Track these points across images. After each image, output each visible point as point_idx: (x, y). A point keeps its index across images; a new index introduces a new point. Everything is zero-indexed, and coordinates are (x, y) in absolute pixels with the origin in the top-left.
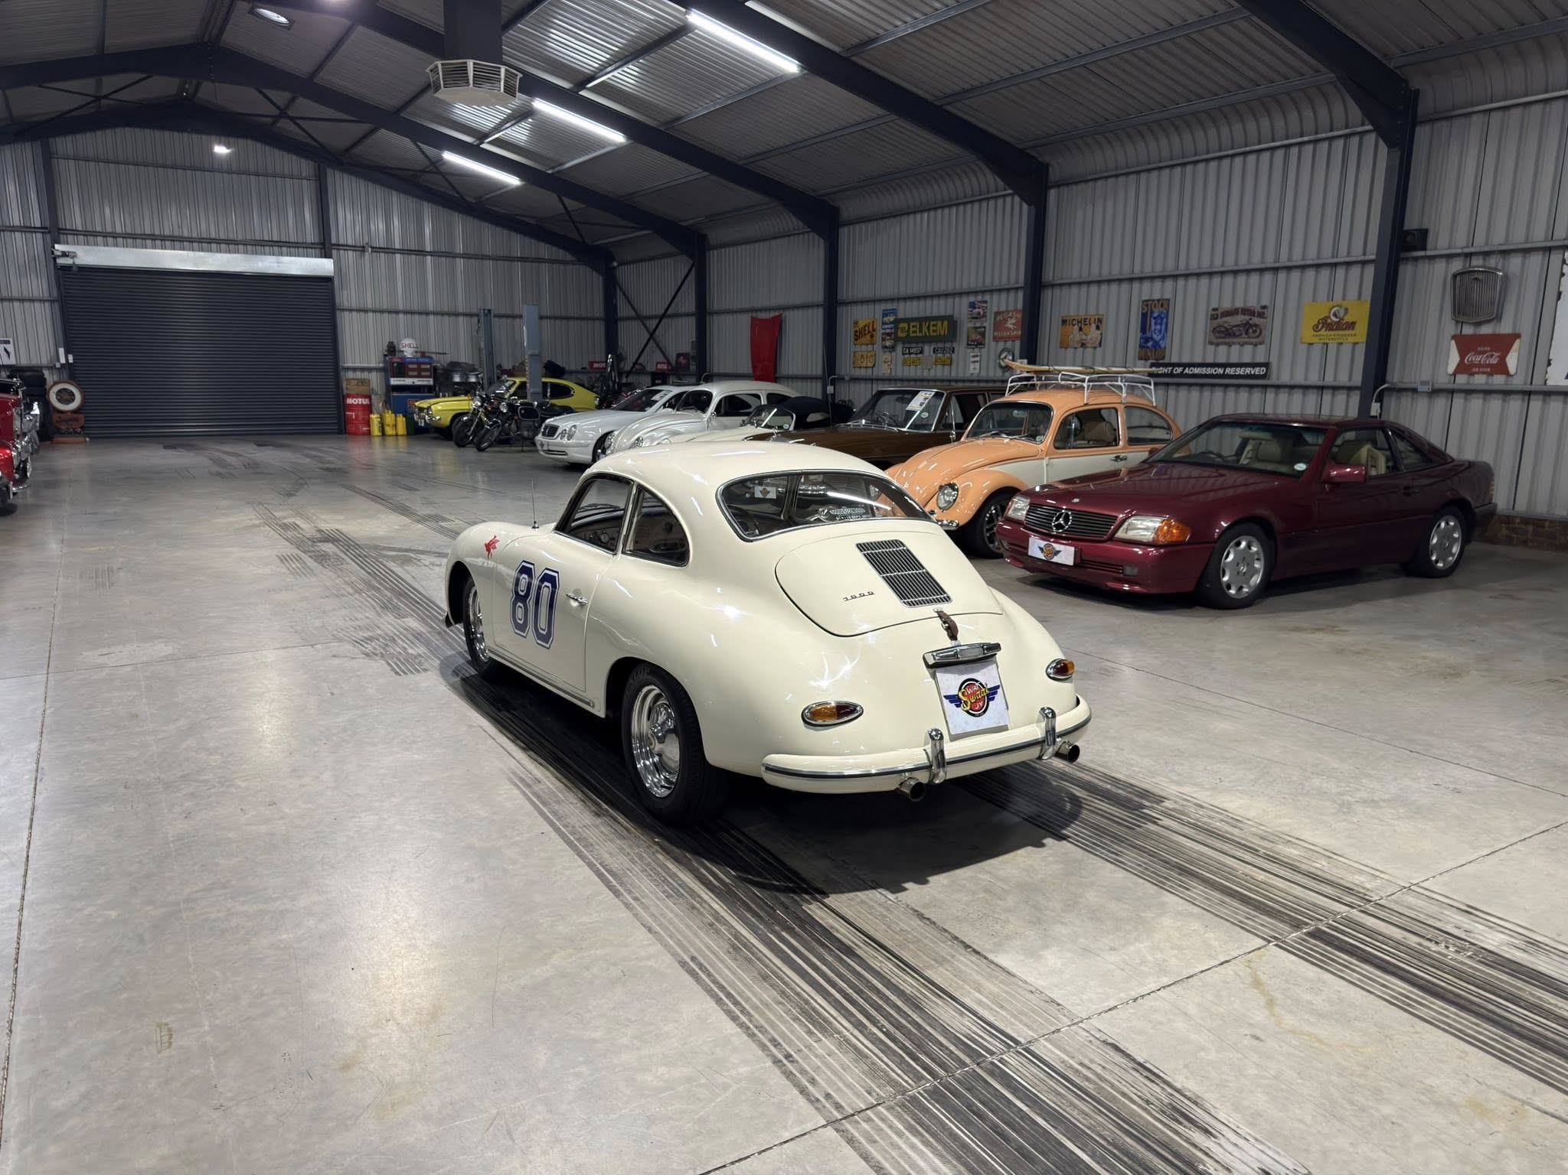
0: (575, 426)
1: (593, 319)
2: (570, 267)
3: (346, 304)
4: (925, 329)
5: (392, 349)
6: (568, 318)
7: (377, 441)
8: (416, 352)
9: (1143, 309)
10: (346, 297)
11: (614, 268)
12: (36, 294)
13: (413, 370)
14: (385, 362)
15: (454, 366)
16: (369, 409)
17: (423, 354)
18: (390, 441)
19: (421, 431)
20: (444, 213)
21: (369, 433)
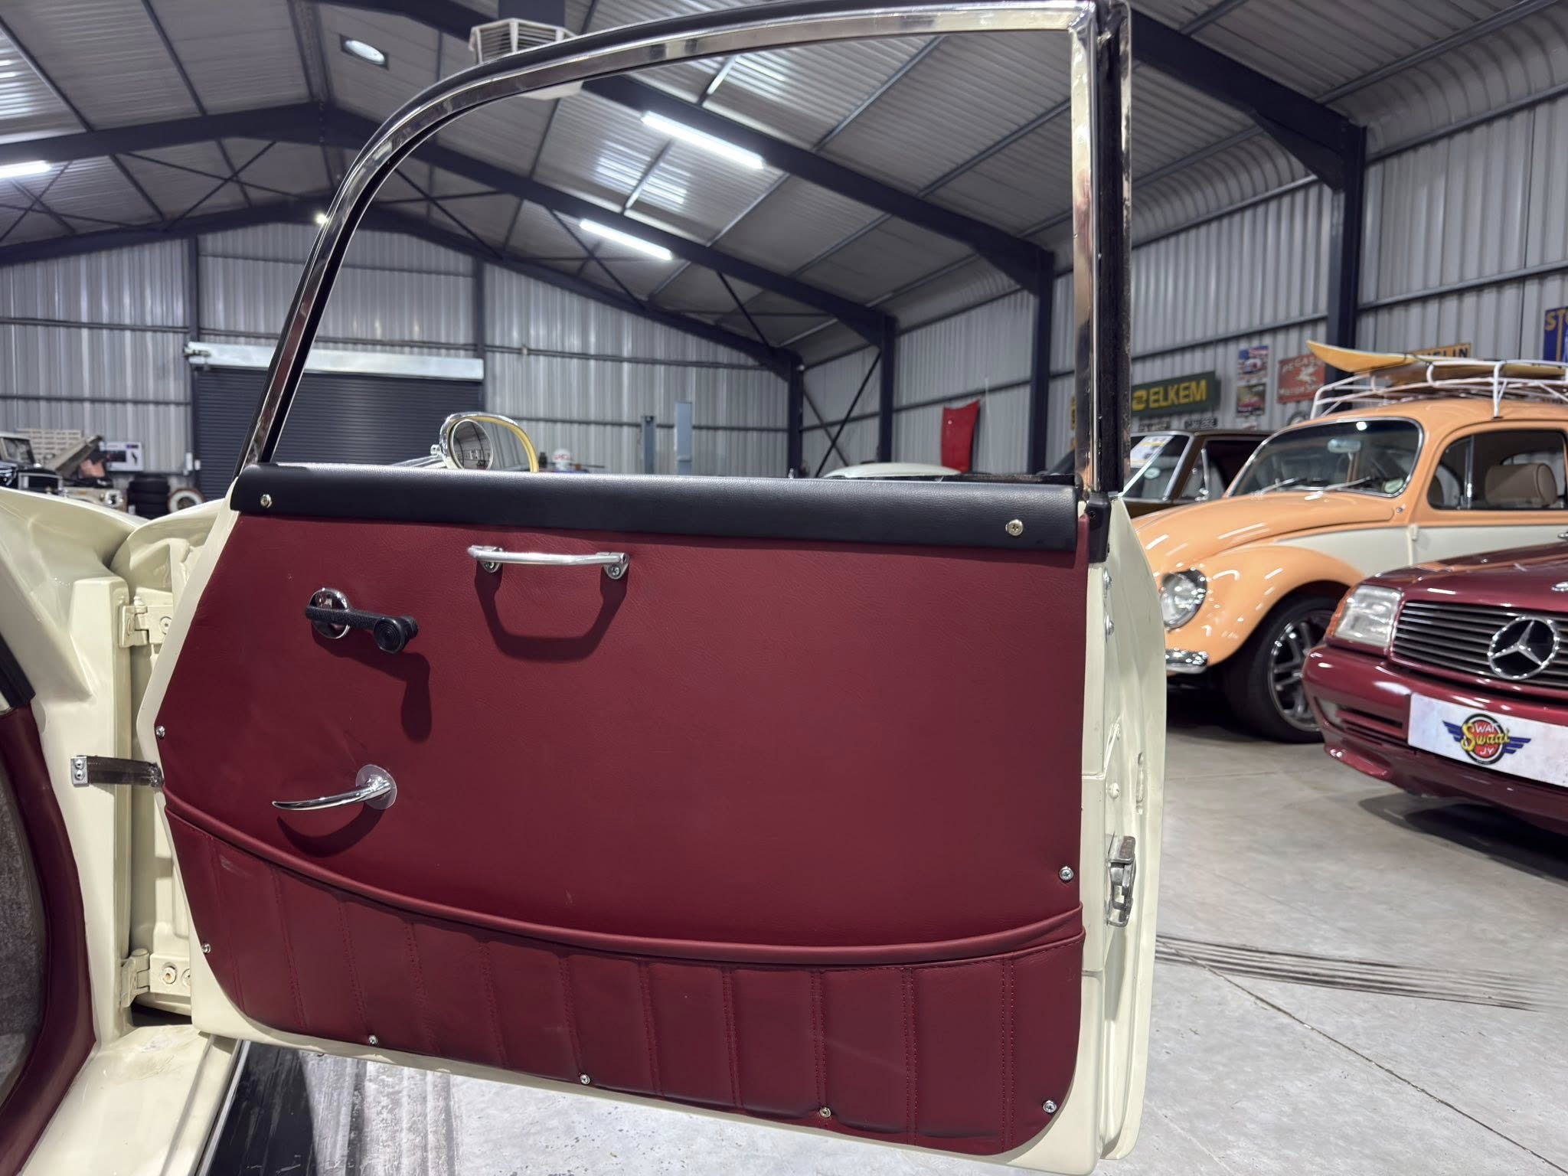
1: (776, 430)
2: (751, 373)
4: (1172, 394)
6: (746, 429)
8: (571, 465)
9: (1547, 323)
10: (500, 402)
11: (802, 373)
12: (172, 397)
20: (610, 313)
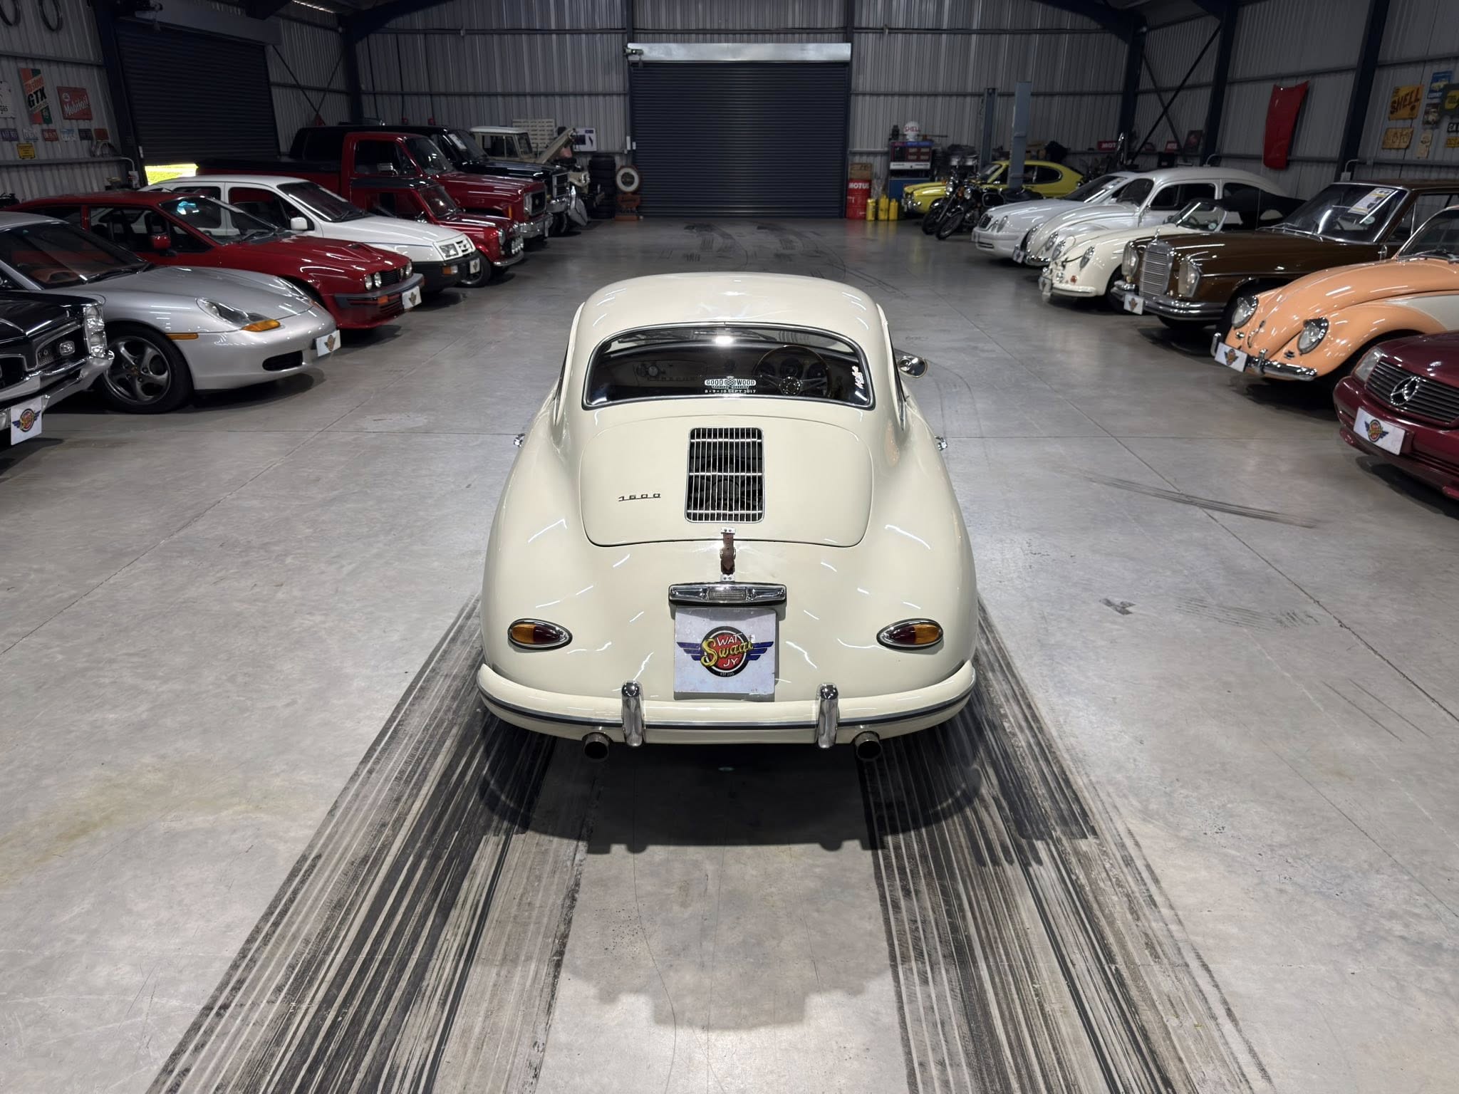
0: (1006, 217)
1: (1111, 94)
2: (1092, 36)
3: (861, 89)
5: (896, 133)
6: (1082, 94)
7: (869, 226)
8: (918, 135)
10: (862, 81)
11: (1144, 34)
12: (615, 90)
13: (911, 154)
14: (889, 146)
15: (955, 149)
16: (867, 193)
17: (925, 138)
18: (881, 226)
19: (909, 217)
21: (864, 217)
